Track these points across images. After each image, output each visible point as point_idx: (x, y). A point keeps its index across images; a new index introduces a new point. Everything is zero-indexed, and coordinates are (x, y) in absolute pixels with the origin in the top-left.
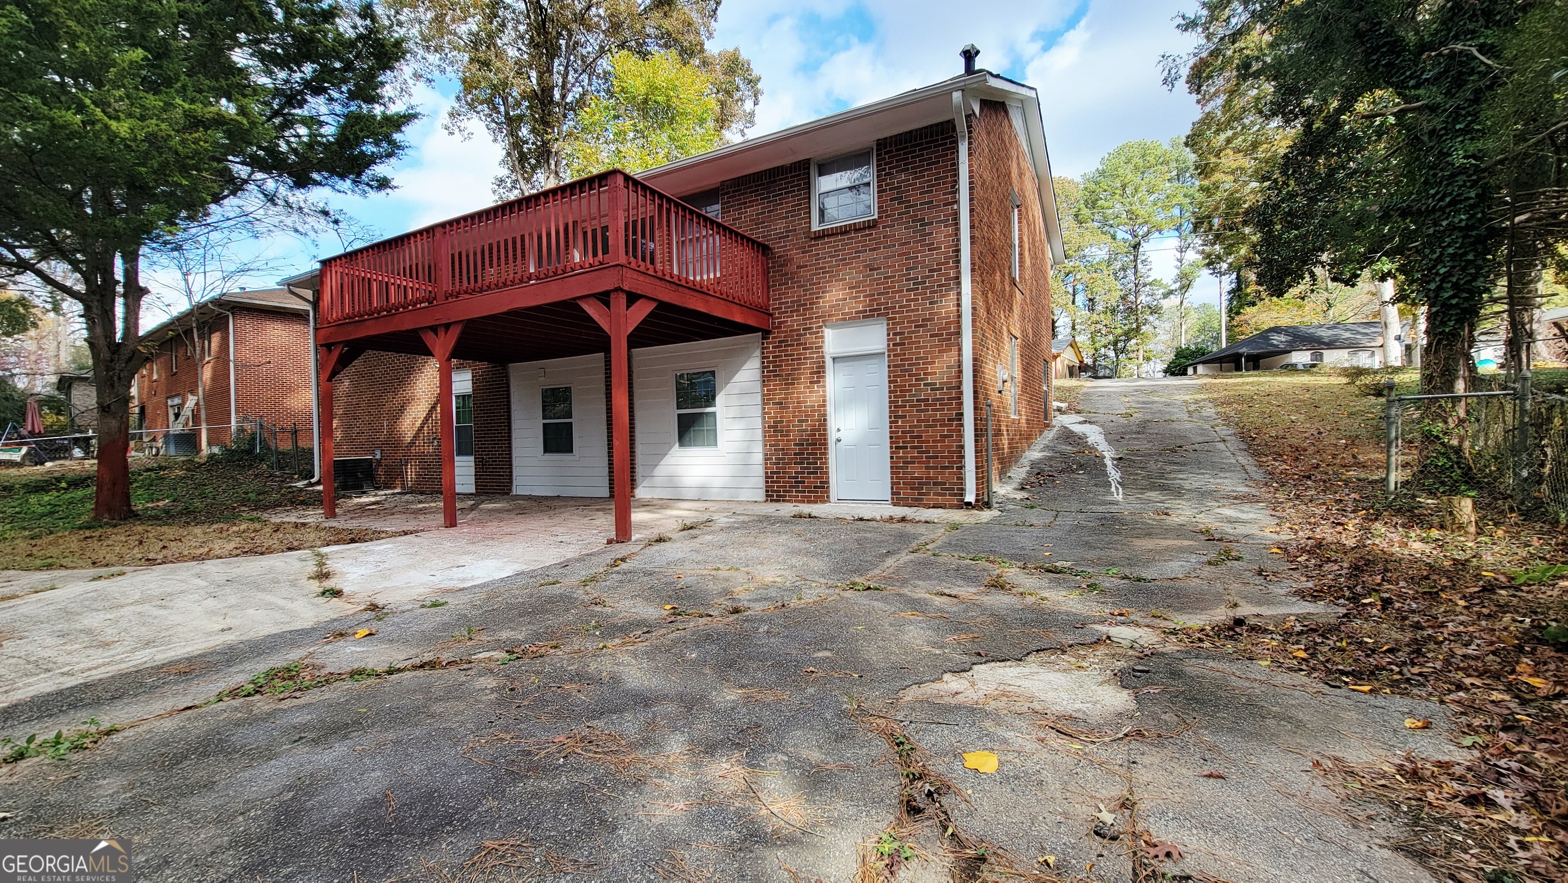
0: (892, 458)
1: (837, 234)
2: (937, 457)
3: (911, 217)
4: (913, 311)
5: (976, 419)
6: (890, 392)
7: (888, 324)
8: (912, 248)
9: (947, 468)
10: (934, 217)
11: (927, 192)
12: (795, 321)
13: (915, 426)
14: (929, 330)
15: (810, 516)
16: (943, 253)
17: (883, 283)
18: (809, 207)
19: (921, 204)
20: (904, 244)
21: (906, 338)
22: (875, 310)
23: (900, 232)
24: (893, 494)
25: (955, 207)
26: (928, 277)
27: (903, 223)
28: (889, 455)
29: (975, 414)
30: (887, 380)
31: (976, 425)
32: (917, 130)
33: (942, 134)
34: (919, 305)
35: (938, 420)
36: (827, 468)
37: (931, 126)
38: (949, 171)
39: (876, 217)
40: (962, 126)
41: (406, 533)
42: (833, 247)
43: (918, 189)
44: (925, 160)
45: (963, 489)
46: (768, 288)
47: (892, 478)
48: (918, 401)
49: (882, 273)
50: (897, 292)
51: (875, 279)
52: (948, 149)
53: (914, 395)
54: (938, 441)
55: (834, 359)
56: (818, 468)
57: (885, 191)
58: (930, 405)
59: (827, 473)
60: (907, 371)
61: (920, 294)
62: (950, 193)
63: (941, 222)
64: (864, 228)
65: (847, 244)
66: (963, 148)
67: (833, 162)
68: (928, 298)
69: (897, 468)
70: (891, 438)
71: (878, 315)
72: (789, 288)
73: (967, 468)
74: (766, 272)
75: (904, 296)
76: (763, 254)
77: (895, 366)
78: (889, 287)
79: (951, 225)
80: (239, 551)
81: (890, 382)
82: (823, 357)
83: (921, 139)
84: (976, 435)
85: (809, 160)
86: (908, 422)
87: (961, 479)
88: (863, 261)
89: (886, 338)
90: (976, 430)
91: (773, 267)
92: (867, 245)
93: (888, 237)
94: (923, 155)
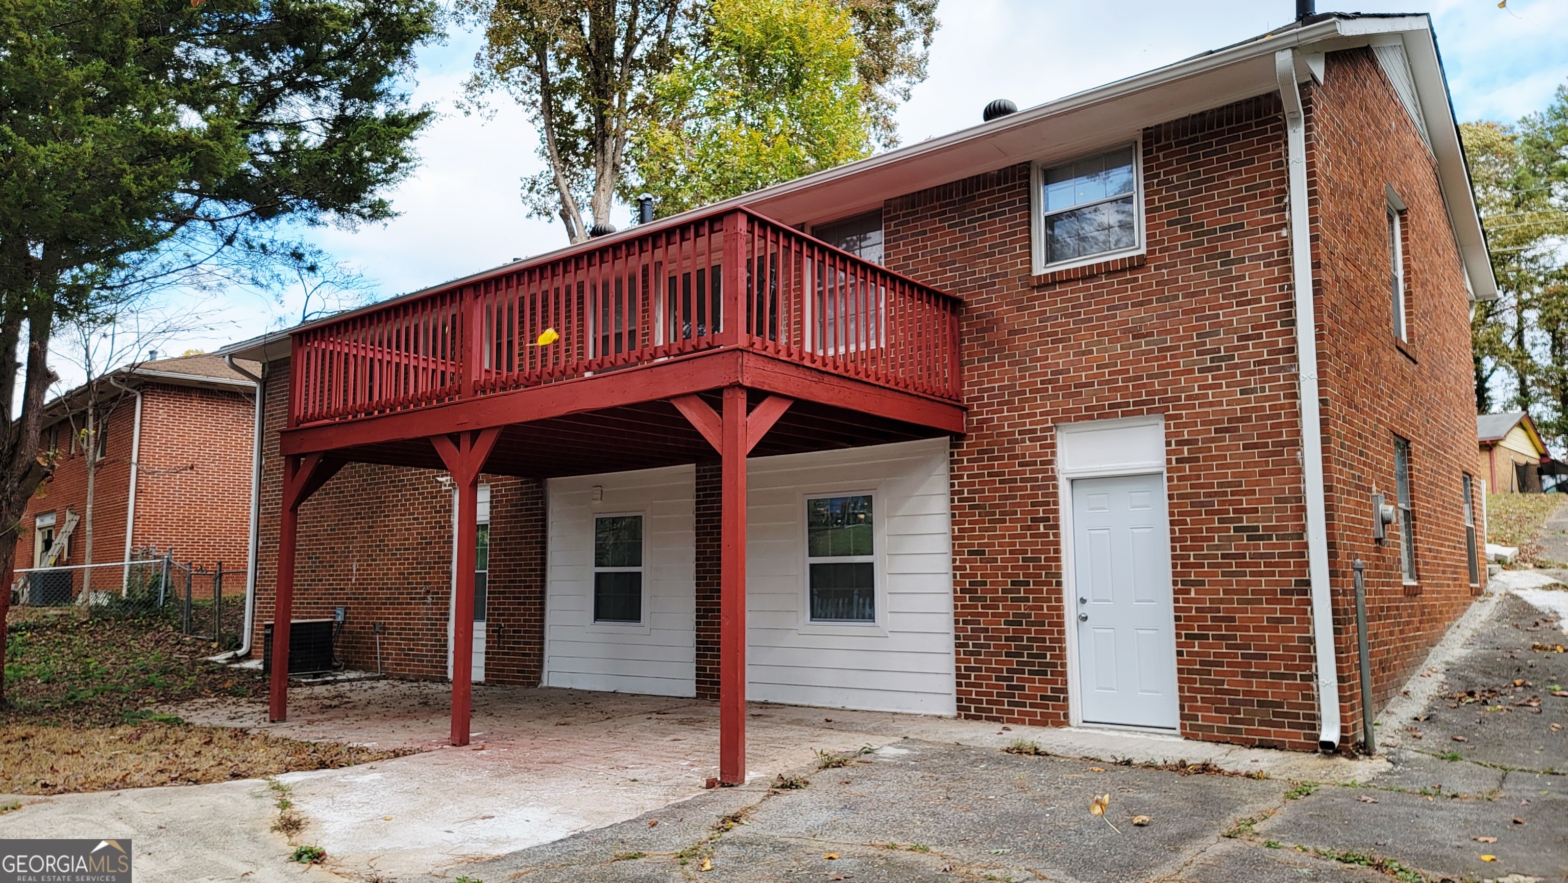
0: (1180, 653)
1: (1077, 280)
2: (1264, 657)
3: (1205, 250)
4: (1211, 404)
5: (1334, 593)
6: (1173, 540)
7: (1167, 427)
8: (1207, 301)
9: (1283, 676)
10: (1247, 251)
11: (1232, 210)
12: (1006, 418)
13: (1221, 601)
14: (1241, 438)
15: (1037, 753)
16: (1263, 309)
17: (1157, 359)
18: (1030, 238)
19: (1223, 229)
20: (1193, 295)
21: (1200, 450)
22: (1143, 403)
23: (1187, 276)
24: (1183, 717)
25: (1284, 233)
26: (1237, 348)
27: (1190, 261)
28: (1174, 649)
29: (1332, 583)
30: (1167, 519)
31: (1334, 602)
32: (1212, 111)
33: (1258, 115)
34: (1223, 394)
35: (1263, 592)
36: (1064, 665)
37: (1238, 104)
38: (1271, 175)
39: (1143, 251)
40: (1293, 101)
41: (396, 754)
42: (1070, 300)
43: (1217, 205)
44: (1228, 158)
45: (1315, 717)
46: (961, 365)
47: (1181, 689)
48: (1224, 556)
49: (1154, 343)
50: (1182, 373)
51: (1143, 353)
52: (1270, 139)
53: (1217, 547)
54: (1264, 629)
55: (1072, 481)
56: (1048, 665)
57: (1159, 209)
58: (1248, 565)
59: (1064, 674)
60: (1202, 504)
61: (1224, 377)
62: (1273, 211)
63: (1260, 257)
64: (1124, 270)
65: (1093, 296)
66: (1296, 138)
67: (1071, 165)
68: (1238, 384)
69: (1190, 671)
70: (1177, 618)
71: (1150, 411)
72: (996, 366)
73: (1321, 679)
74: (957, 342)
75: (1196, 380)
76: (953, 312)
77: (1180, 496)
78: (1169, 366)
79: (1277, 263)
80: (164, 777)
81: (1172, 523)
82: (1054, 478)
83: (1220, 125)
84: (1336, 621)
85: (1029, 163)
86: (1206, 592)
87: (1311, 699)
88: (1121, 323)
89: (1164, 448)
90: (1335, 612)
91: (970, 333)
92: (1128, 298)
93: (1166, 282)
94: (1224, 150)
